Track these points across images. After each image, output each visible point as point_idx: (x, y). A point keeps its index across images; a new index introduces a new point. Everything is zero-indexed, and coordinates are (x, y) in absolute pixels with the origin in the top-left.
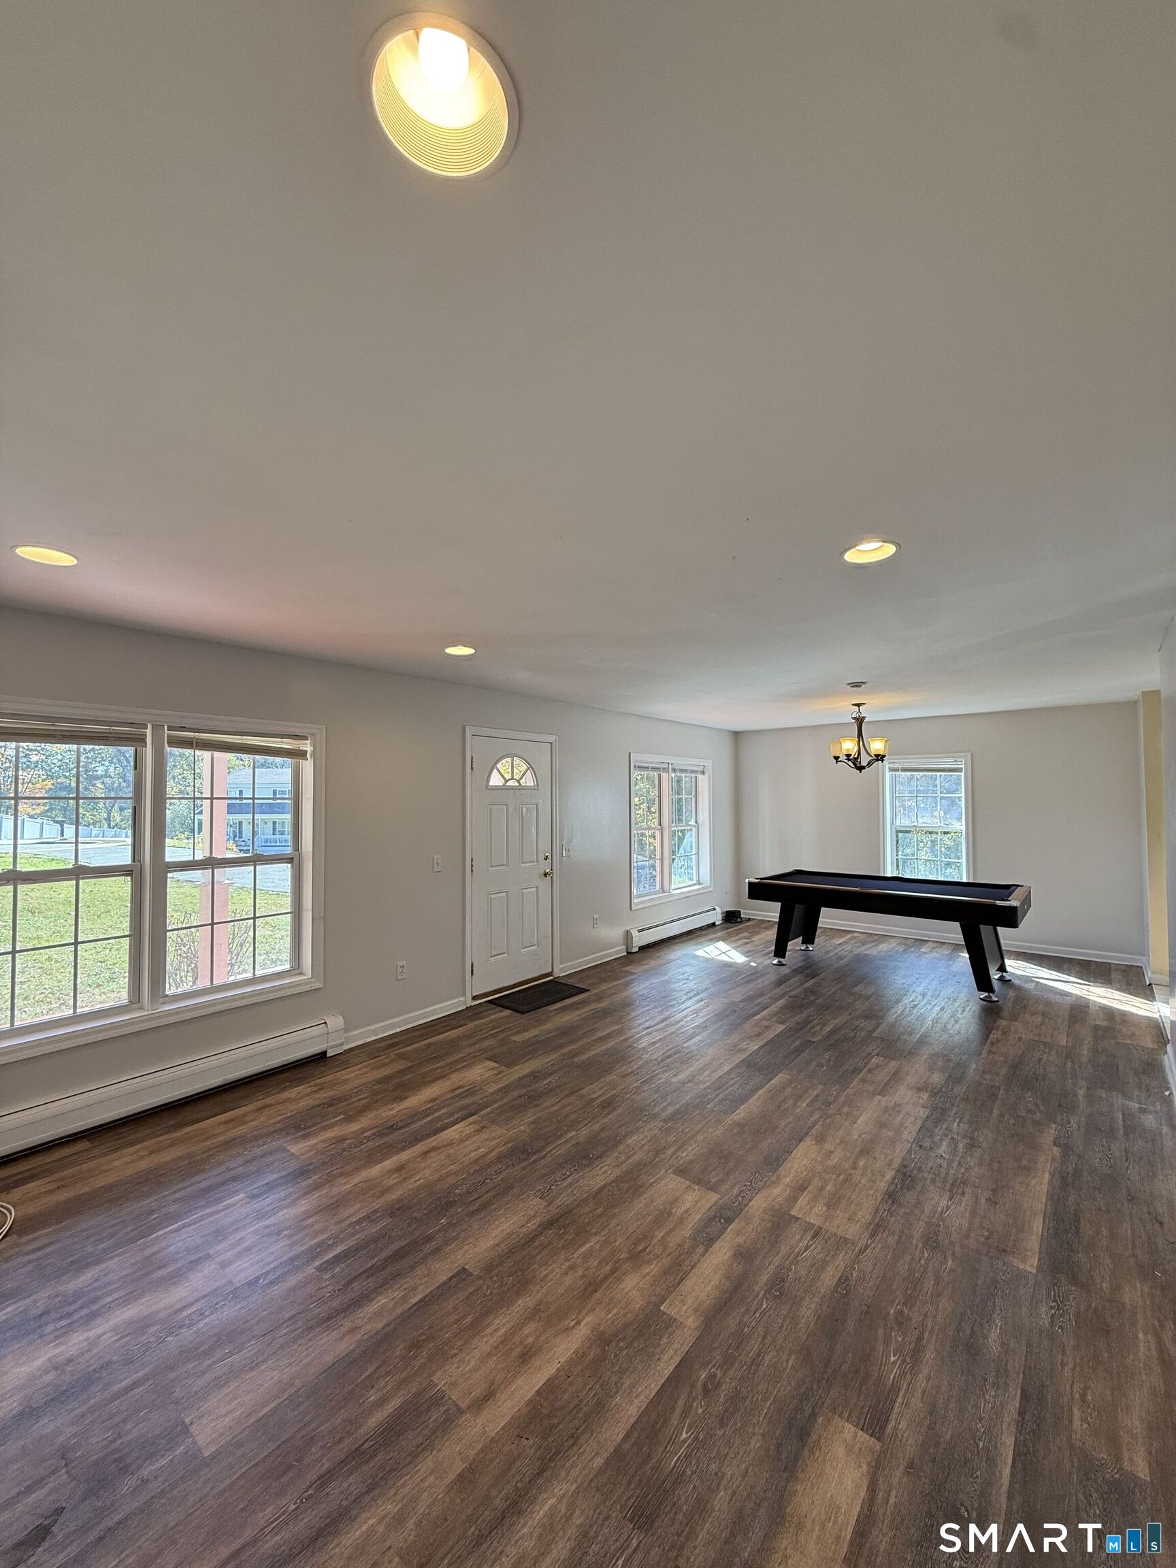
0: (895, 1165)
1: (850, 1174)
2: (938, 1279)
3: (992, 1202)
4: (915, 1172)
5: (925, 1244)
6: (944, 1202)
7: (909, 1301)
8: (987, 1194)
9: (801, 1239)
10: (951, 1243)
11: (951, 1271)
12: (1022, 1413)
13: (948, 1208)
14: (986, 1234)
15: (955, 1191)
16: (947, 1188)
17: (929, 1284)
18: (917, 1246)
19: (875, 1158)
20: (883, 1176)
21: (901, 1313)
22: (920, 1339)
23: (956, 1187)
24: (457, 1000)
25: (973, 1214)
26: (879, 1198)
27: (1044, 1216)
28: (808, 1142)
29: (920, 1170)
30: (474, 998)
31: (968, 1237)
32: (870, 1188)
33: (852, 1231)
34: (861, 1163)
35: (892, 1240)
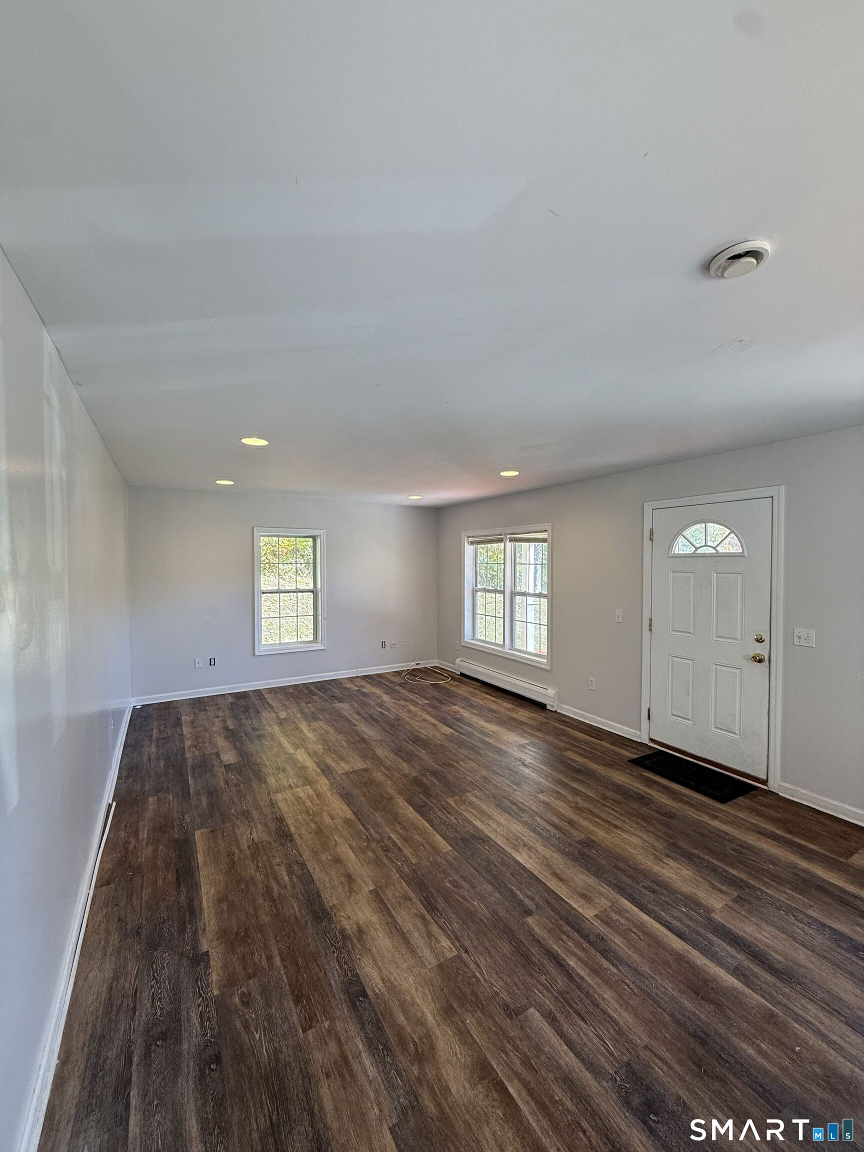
0: (296, 837)
1: (310, 816)
2: (234, 803)
3: (230, 854)
4: (283, 842)
5: (248, 811)
6: (254, 835)
7: (238, 792)
8: (236, 858)
9: (293, 782)
10: (238, 819)
11: (231, 809)
12: (189, 790)
13: (251, 834)
14: (225, 834)
15: (255, 846)
16: (260, 844)
17: (236, 799)
18: (251, 808)
19: (310, 833)
20: (295, 826)
21: (239, 787)
22: (228, 785)
23: (256, 849)
24: (634, 731)
25: (236, 840)
26: (285, 815)
27: (198, 867)
28: (349, 814)
29: (282, 845)
30: (652, 740)
31: (232, 827)
32: (293, 816)
33: (279, 796)
34: (313, 826)
35: (262, 804)
